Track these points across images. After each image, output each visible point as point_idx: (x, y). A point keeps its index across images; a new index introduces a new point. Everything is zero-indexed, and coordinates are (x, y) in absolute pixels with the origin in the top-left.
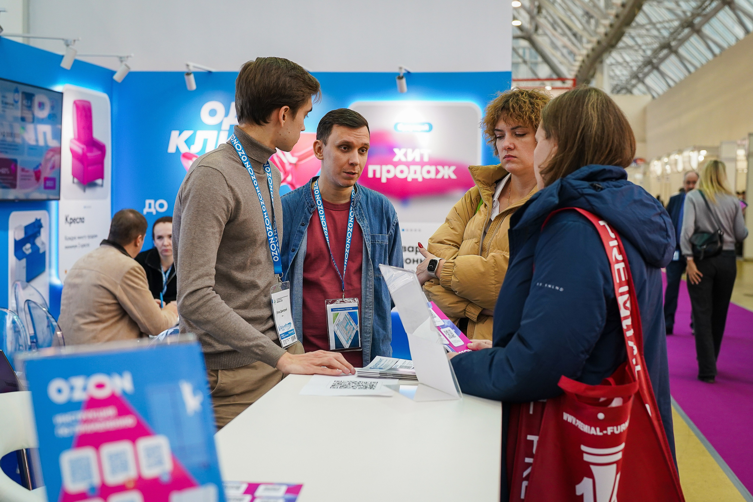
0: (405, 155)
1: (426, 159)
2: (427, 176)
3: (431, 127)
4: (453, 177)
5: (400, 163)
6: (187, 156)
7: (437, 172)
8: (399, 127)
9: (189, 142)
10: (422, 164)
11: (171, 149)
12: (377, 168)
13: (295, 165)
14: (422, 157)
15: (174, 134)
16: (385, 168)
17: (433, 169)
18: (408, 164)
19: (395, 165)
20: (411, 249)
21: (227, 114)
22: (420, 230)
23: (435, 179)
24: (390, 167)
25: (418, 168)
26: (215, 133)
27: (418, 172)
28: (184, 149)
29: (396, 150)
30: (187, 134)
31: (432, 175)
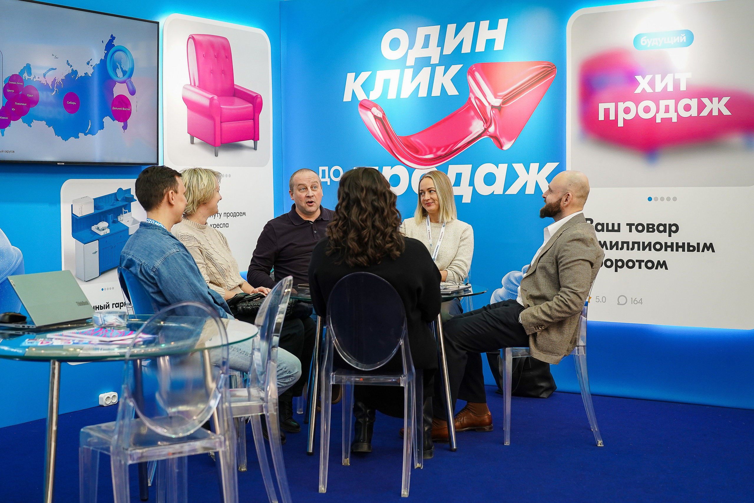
0: (652, 84)
1: (683, 88)
2: (685, 114)
3: (690, 37)
4: (726, 112)
5: (644, 96)
6: (365, 106)
7: (701, 107)
8: (643, 41)
9: (366, 86)
10: (677, 96)
11: (347, 98)
12: (611, 106)
13: (499, 109)
14: (677, 85)
15: (351, 76)
16: (621, 106)
17: (694, 103)
18: (656, 98)
19: (637, 100)
20: (661, 228)
21: (411, 46)
22: (675, 199)
23: (698, 118)
24: (630, 104)
25: (671, 103)
26: (398, 72)
27: (672, 109)
28: (361, 96)
29: (638, 78)
30: (364, 76)
31: (694, 112)
